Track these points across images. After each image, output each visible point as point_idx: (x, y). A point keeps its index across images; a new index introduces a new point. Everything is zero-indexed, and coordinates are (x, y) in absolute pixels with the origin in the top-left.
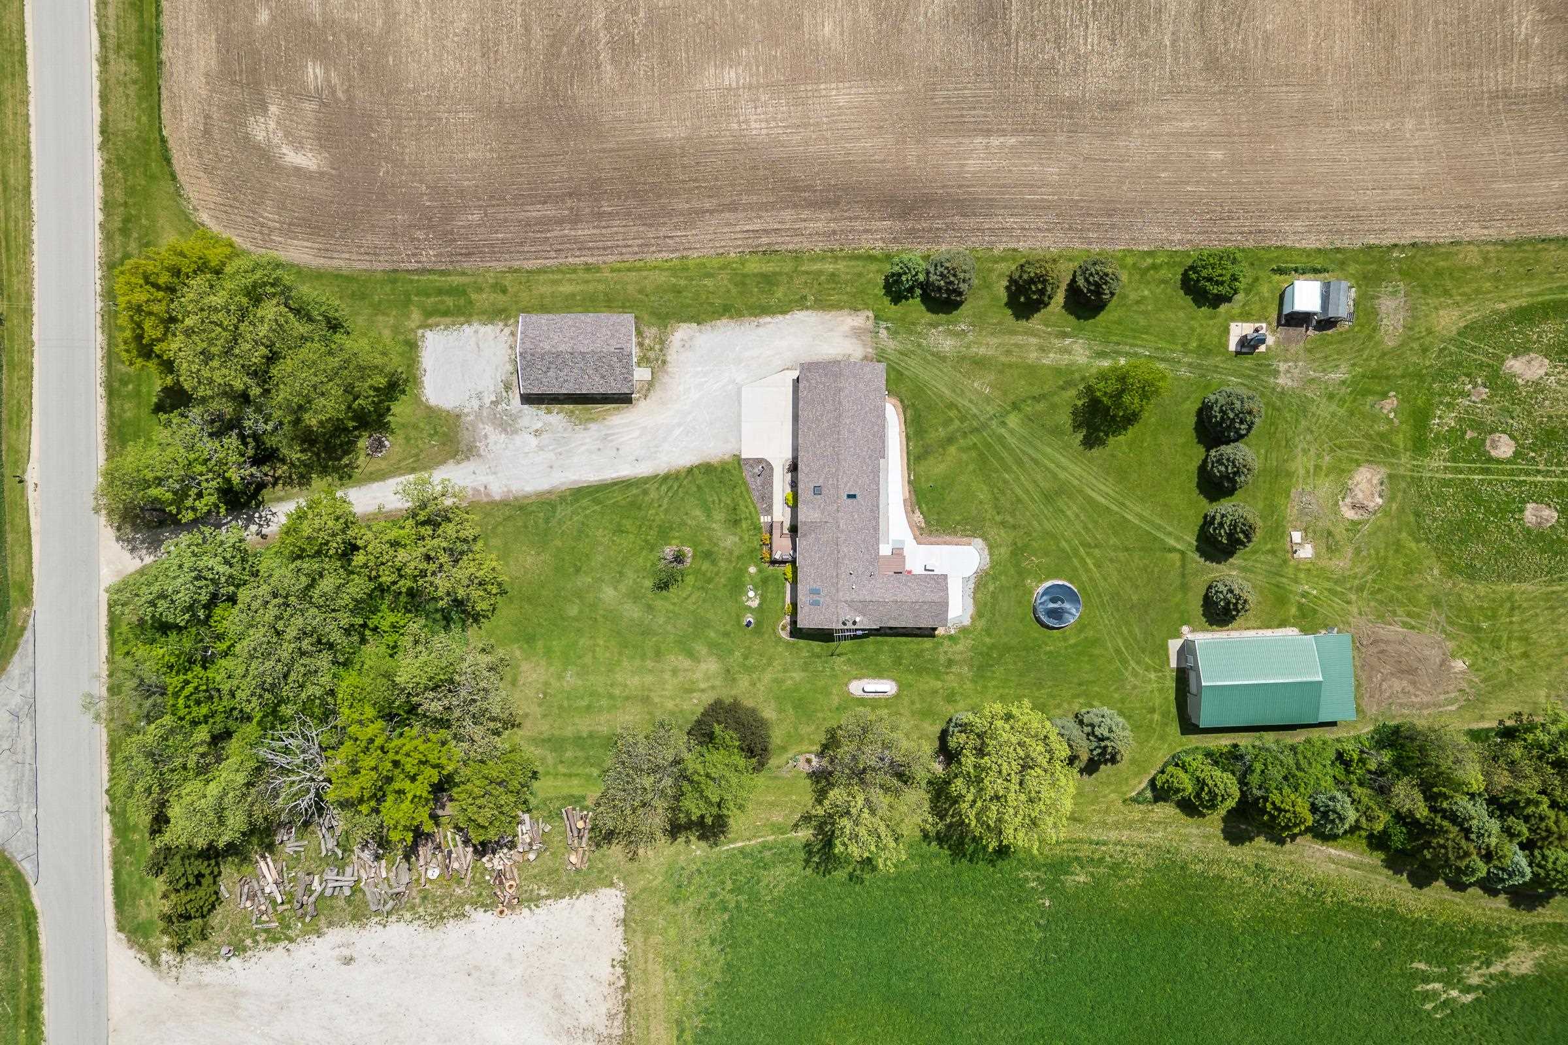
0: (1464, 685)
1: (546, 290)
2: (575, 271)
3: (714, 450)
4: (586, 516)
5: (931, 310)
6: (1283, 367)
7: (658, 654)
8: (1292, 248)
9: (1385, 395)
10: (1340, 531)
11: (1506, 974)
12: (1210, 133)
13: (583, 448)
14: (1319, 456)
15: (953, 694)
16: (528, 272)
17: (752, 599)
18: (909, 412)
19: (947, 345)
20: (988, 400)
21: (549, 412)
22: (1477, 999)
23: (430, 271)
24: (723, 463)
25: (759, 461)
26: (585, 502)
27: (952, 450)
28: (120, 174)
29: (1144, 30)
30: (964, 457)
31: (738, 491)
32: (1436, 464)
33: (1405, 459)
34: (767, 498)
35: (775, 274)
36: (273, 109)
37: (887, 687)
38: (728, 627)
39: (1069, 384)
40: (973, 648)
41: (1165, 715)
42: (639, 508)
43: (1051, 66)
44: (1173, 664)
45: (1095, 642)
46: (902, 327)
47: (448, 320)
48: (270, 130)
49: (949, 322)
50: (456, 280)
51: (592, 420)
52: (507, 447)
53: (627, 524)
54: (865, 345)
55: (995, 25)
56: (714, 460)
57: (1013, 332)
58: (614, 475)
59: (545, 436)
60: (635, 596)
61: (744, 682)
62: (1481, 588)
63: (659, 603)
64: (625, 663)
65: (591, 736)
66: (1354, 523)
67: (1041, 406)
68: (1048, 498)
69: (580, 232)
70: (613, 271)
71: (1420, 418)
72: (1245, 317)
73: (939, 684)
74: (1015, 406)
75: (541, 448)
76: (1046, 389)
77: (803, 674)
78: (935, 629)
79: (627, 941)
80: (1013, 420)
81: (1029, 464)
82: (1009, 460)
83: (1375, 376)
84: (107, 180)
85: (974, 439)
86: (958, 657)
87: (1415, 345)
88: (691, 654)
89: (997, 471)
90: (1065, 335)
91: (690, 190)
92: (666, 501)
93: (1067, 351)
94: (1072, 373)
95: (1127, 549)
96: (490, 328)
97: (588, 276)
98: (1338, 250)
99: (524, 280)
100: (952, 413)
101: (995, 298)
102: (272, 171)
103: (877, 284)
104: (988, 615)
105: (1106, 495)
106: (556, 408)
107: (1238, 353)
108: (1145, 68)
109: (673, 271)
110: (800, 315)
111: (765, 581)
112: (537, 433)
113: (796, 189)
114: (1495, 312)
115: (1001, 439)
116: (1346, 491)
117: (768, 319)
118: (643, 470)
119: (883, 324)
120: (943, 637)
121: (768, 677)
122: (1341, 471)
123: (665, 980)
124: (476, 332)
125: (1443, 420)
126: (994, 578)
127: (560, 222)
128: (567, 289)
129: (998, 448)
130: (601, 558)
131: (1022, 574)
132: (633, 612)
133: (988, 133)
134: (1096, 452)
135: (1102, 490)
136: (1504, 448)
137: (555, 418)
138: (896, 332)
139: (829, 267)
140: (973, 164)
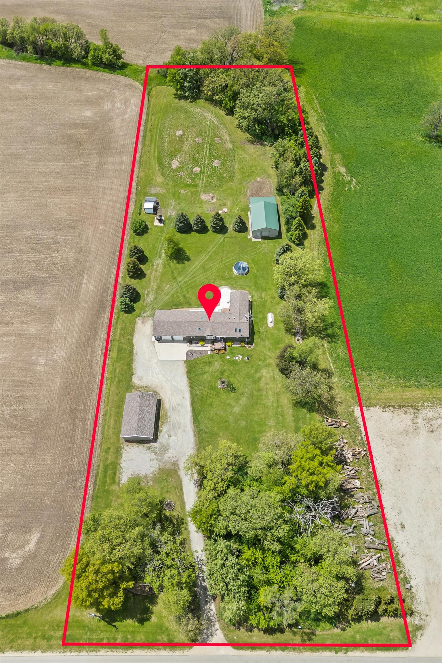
0: (264, 178)
1: (111, 432)
2: (105, 420)
3: (182, 370)
4: (205, 418)
5: (139, 301)
6: (169, 214)
7: (260, 390)
8: (133, 211)
9: (180, 193)
10: (219, 203)
11: (346, 172)
12: (94, 229)
13: (177, 418)
14: (197, 207)
15: (272, 297)
16: (102, 439)
17: (239, 358)
18: (174, 307)
19: (151, 296)
20: (172, 285)
21: (161, 431)
22: (354, 178)
23: (95, 481)
24: (187, 367)
25: (187, 354)
26: (199, 418)
27: (187, 295)
28: (19, 641)
29: (58, 243)
30: (190, 292)
31: (198, 362)
32: (200, 183)
33: (199, 189)
34: (201, 352)
35: (118, 348)
36: (7, 555)
37: (270, 316)
38: (250, 366)
39: (169, 264)
40: (256, 291)
41: (276, 242)
42: (202, 397)
43: (63, 266)
44: (260, 240)
45: (253, 260)
46: (144, 309)
47: (118, 473)
48: (16, 556)
49: (144, 296)
50: (101, 469)
51: (166, 414)
52: (175, 449)
53: (209, 402)
54: (148, 320)
55: (45, 280)
56: (186, 370)
57: (150, 278)
58: (189, 406)
59: (171, 433)
60: (237, 400)
61: (270, 361)
62: (237, 175)
63: (240, 391)
64: (264, 402)
65: (293, 416)
66: (217, 199)
67: (175, 272)
68: (206, 270)
69: (90, 418)
70: (108, 405)
71: (187, 186)
72: (153, 222)
73: (268, 301)
74: (175, 278)
75: (176, 435)
76: (169, 270)
77: (266, 341)
78: (249, 301)
79: (375, 406)
80: (179, 279)
81: (194, 275)
82: (192, 280)
83: (174, 195)
84: (21, 648)
85: (184, 290)
86: (259, 296)
87: (166, 186)
88: (260, 379)
89: (196, 284)
90: (153, 266)
91: (81, 376)
92: (200, 387)
93: (158, 265)
94: (165, 264)
95: (223, 251)
96: (123, 455)
97: (108, 415)
98: (136, 201)
99: (106, 440)
100: (175, 295)
101: (138, 283)
102: (36, 556)
103: (127, 316)
104: (244, 287)
105: (206, 256)
106: (160, 428)
107: (164, 224)
108: (70, 243)
109: (112, 382)
110: (135, 340)
111: (232, 353)
112: (170, 436)
113: (89, 340)
114: (159, 170)
115: (185, 282)
116: (207, 201)
117: (135, 351)
118: (188, 395)
119: (142, 314)
120: (252, 299)
121: (268, 353)
122: (202, 202)
123: (388, 392)
124: (124, 461)
125: (189, 181)
126: (232, 285)
127: (84, 425)
128: (112, 423)
129: (188, 283)
130: (222, 412)
131: (231, 278)
132: (243, 401)
133: (81, 284)
134: (191, 258)
135: (204, 257)
136: (198, 169)
137: (164, 429)
138: (145, 311)
139: (119, 330)
140: (91, 288)
